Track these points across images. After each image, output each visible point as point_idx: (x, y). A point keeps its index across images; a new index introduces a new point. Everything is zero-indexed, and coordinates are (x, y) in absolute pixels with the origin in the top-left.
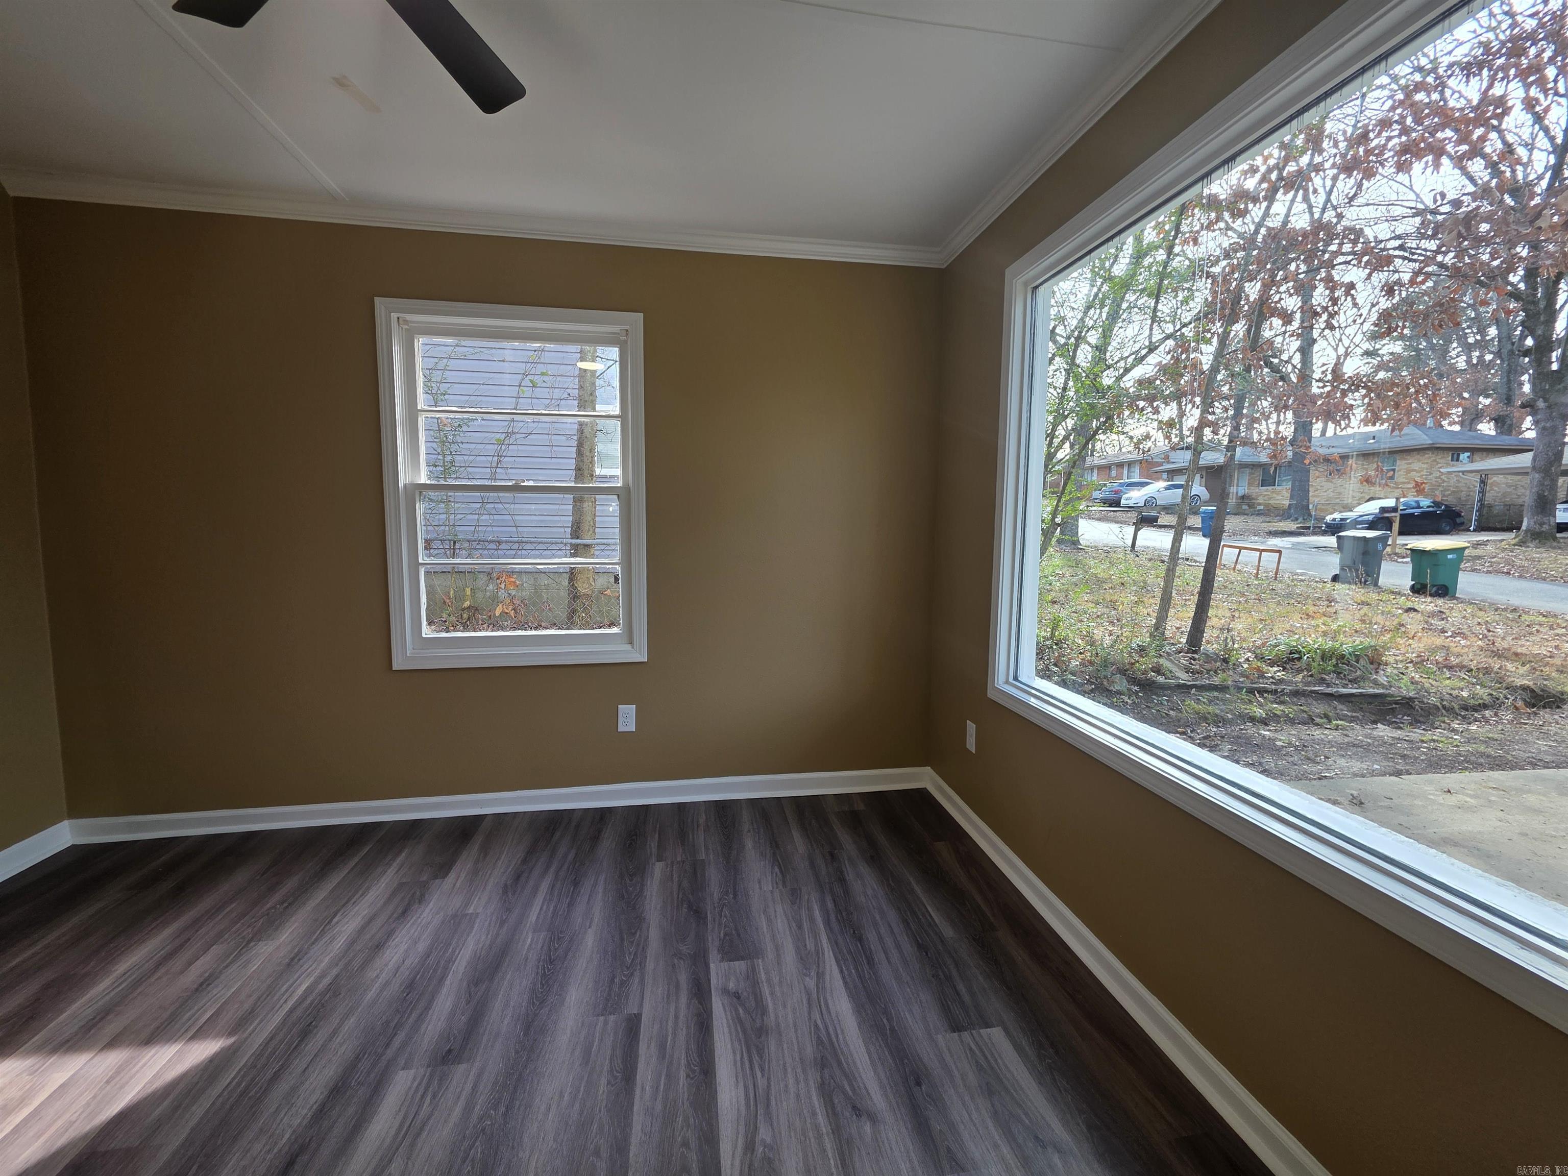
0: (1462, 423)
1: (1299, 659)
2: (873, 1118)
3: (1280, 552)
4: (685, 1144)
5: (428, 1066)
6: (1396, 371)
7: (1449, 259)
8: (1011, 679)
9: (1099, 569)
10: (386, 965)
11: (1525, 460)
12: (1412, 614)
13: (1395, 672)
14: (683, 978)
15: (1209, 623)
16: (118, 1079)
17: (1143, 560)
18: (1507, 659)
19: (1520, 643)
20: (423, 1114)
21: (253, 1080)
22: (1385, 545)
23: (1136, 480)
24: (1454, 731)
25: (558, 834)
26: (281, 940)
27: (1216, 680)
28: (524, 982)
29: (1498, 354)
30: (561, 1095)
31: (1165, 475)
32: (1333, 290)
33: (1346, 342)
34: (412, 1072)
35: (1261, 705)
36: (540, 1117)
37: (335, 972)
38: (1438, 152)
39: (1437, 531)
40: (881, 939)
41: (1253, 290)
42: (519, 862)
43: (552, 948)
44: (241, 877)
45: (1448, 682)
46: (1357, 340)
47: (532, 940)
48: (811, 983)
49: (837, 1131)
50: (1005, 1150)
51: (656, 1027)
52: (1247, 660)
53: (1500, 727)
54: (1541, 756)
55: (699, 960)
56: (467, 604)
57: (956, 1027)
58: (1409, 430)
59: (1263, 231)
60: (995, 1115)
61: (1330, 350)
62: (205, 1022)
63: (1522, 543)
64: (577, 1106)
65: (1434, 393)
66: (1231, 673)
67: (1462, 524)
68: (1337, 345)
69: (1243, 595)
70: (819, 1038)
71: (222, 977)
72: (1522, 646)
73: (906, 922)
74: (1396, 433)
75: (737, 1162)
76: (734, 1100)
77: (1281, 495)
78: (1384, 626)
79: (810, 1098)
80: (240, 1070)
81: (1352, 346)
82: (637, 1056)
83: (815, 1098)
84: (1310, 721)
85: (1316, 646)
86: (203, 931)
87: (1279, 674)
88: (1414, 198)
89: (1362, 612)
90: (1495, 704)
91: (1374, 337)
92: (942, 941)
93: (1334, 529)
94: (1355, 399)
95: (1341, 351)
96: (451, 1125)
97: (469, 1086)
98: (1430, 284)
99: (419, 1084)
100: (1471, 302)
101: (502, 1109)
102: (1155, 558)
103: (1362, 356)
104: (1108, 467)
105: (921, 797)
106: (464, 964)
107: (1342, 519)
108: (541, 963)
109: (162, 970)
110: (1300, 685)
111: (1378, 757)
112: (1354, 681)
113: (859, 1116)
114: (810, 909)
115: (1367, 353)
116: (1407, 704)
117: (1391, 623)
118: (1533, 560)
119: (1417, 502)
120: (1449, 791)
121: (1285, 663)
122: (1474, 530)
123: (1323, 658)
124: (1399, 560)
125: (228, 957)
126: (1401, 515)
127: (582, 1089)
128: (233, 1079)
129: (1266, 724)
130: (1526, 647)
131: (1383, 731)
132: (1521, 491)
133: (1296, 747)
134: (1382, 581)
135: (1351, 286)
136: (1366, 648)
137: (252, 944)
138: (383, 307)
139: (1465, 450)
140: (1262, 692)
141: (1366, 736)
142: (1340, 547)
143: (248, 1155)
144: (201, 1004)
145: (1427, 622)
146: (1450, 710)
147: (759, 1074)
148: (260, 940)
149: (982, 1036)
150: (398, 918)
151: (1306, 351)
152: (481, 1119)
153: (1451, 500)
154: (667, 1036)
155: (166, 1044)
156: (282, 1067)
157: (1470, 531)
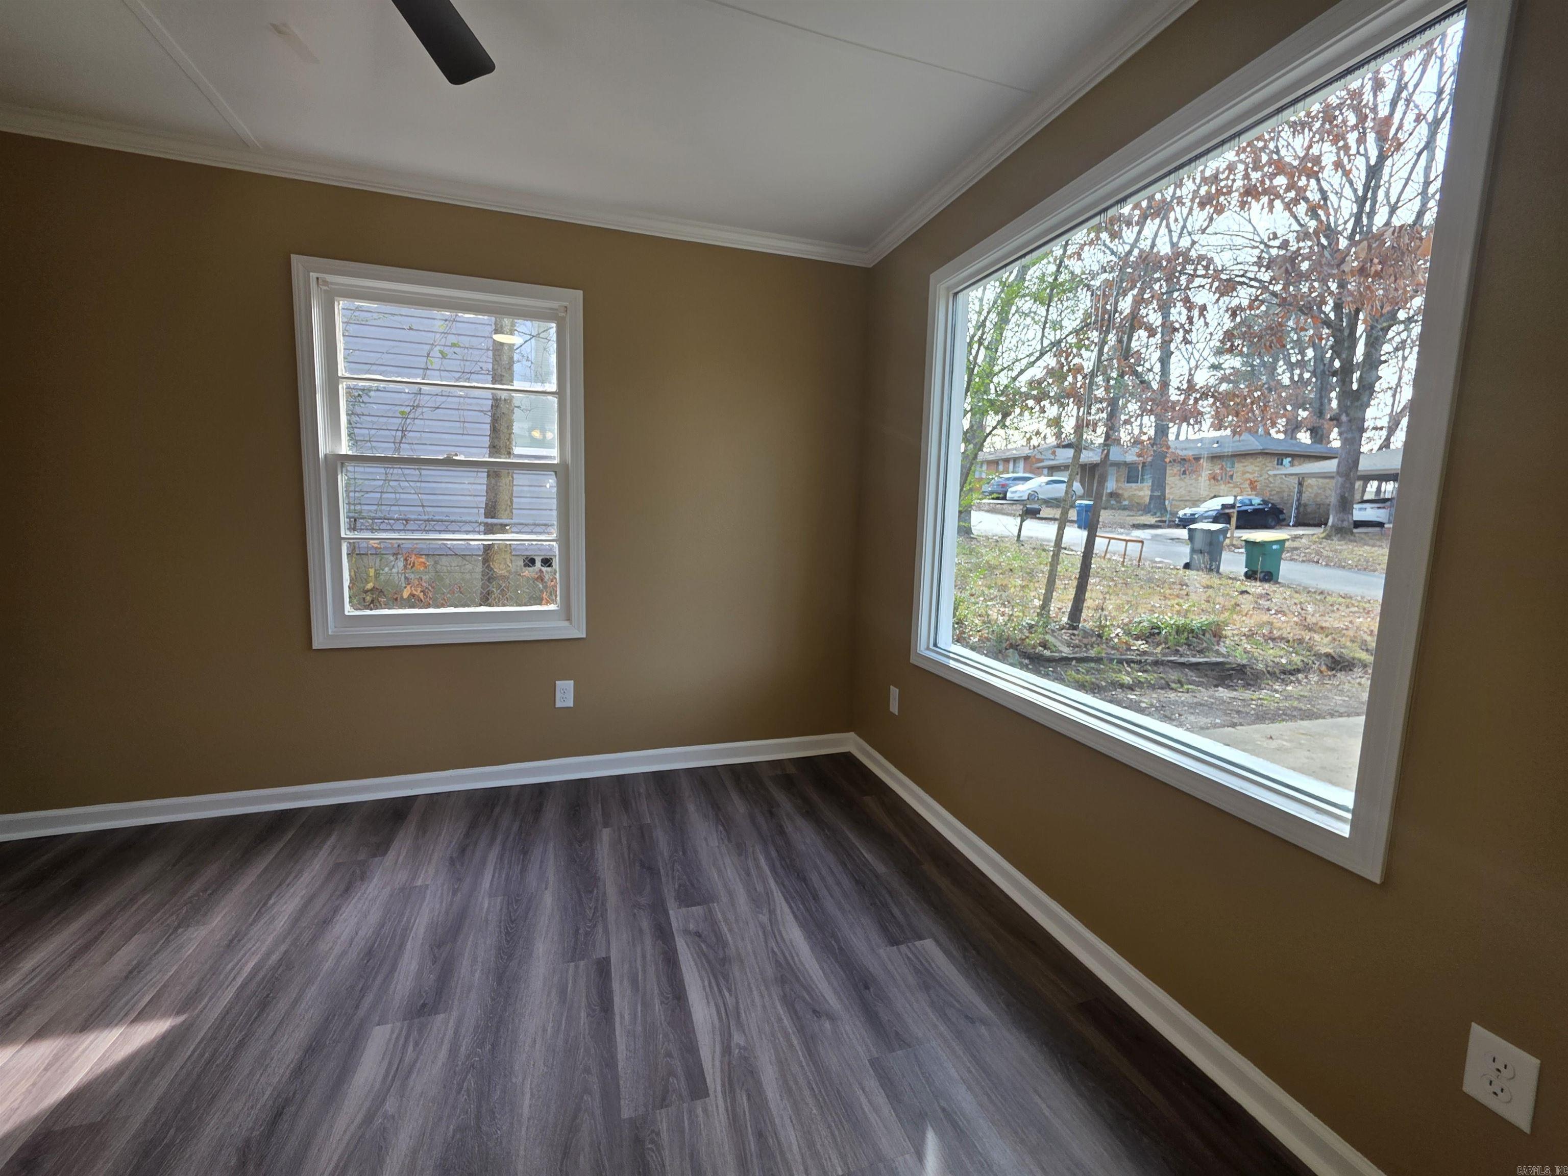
0: (1285, 432)
1: (1159, 633)
2: (832, 1018)
3: (1142, 542)
4: (669, 1055)
5: (404, 1020)
6: (1236, 383)
7: (1278, 288)
8: (931, 646)
9: (989, 557)
10: (339, 938)
11: (1331, 466)
12: (1246, 596)
13: (1233, 643)
14: (645, 924)
15: (1085, 605)
16: (57, 1065)
17: (1027, 549)
18: (1315, 632)
19: (1324, 618)
20: (408, 1059)
21: (216, 1050)
22: (1225, 537)
23: (1021, 475)
24: (1276, 691)
25: (497, 810)
26: (214, 924)
27: (1092, 653)
28: (489, 942)
29: (1314, 373)
30: (544, 1030)
31: (1046, 471)
32: (1190, 309)
33: (1197, 355)
34: (389, 1026)
35: (1128, 674)
36: (527, 1048)
37: (283, 948)
38: (1274, 194)
39: (1265, 526)
40: (823, 879)
41: (1126, 305)
42: (462, 836)
43: (511, 909)
44: (147, 870)
45: (1271, 651)
46: (1205, 354)
47: (489, 904)
48: (764, 919)
49: (801, 1030)
50: (942, 1028)
51: (626, 967)
52: (1117, 635)
53: (1309, 687)
54: (1337, 709)
55: (658, 909)
56: (370, 586)
57: (894, 942)
58: (1246, 436)
59: (1136, 252)
60: (932, 1004)
61: (1184, 362)
62: (146, 1005)
63: (1328, 537)
64: (561, 1036)
65: (1264, 405)
66: (1104, 646)
67: (1284, 520)
68: (1190, 358)
69: (1113, 580)
70: (777, 961)
71: (154, 963)
72: (1326, 621)
73: (844, 864)
74: (1237, 437)
75: (717, 1063)
76: (708, 1017)
77: (1143, 491)
78: (1224, 606)
79: (775, 1008)
80: (200, 1042)
81: (1202, 359)
82: (611, 992)
83: (779, 1007)
84: (1167, 686)
85: (1172, 622)
86: (118, 923)
87: (1142, 646)
88: (1252, 230)
89: (1208, 594)
90: (1305, 669)
91: (1219, 352)
92: (876, 876)
93: (1185, 523)
94: (1205, 405)
95: (1193, 363)
96: (440, 1064)
97: (450, 1033)
98: (1263, 308)
99: (399, 1034)
100: (1294, 326)
101: (488, 1047)
102: (1040, 547)
103: (1209, 368)
104: (995, 463)
105: (846, 761)
106: (422, 930)
107: (1192, 515)
108: (502, 923)
109: (77, 965)
110: (1159, 656)
111: (1219, 713)
112: (1201, 652)
113: (819, 1017)
114: (756, 859)
115: (1214, 367)
116: (1241, 670)
117: (1229, 604)
118: (1336, 551)
119: (1250, 500)
120: (1271, 738)
121: (1148, 637)
122: (1293, 526)
123: (1177, 632)
124: (1236, 550)
125: (156, 943)
126: (1238, 512)
127: (564, 1022)
128: (194, 1051)
129: (1133, 690)
130: (1330, 622)
131: (1223, 693)
132: (1328, 492)
133: (1156, 708)
134: (1222, 569)
135: (1203, 308)
136: (1210, 624)
137: (180, 931)
138: (300, 265)
139: (1287, 455)
140: (1130, 662)
141: (1210, 697)
142: (1191, 538)
143: (230, 1113)
144: (136, 989)
145: (1256, 602)
146: (1272, 674)
147: (727, 994)
148: (188, 926)
149: (917, 948)
150: (341, 895)
151: (1164, 361)
152: (468, 1057)
153: (1276, 499)
154: (637, 973)
155: (104, 1029)
156: (246, 1035)
157: (1289, 525)
